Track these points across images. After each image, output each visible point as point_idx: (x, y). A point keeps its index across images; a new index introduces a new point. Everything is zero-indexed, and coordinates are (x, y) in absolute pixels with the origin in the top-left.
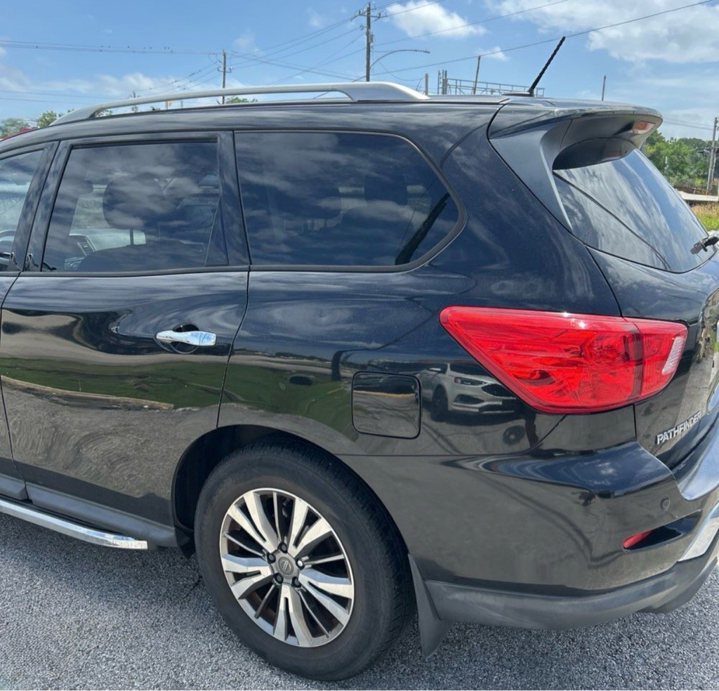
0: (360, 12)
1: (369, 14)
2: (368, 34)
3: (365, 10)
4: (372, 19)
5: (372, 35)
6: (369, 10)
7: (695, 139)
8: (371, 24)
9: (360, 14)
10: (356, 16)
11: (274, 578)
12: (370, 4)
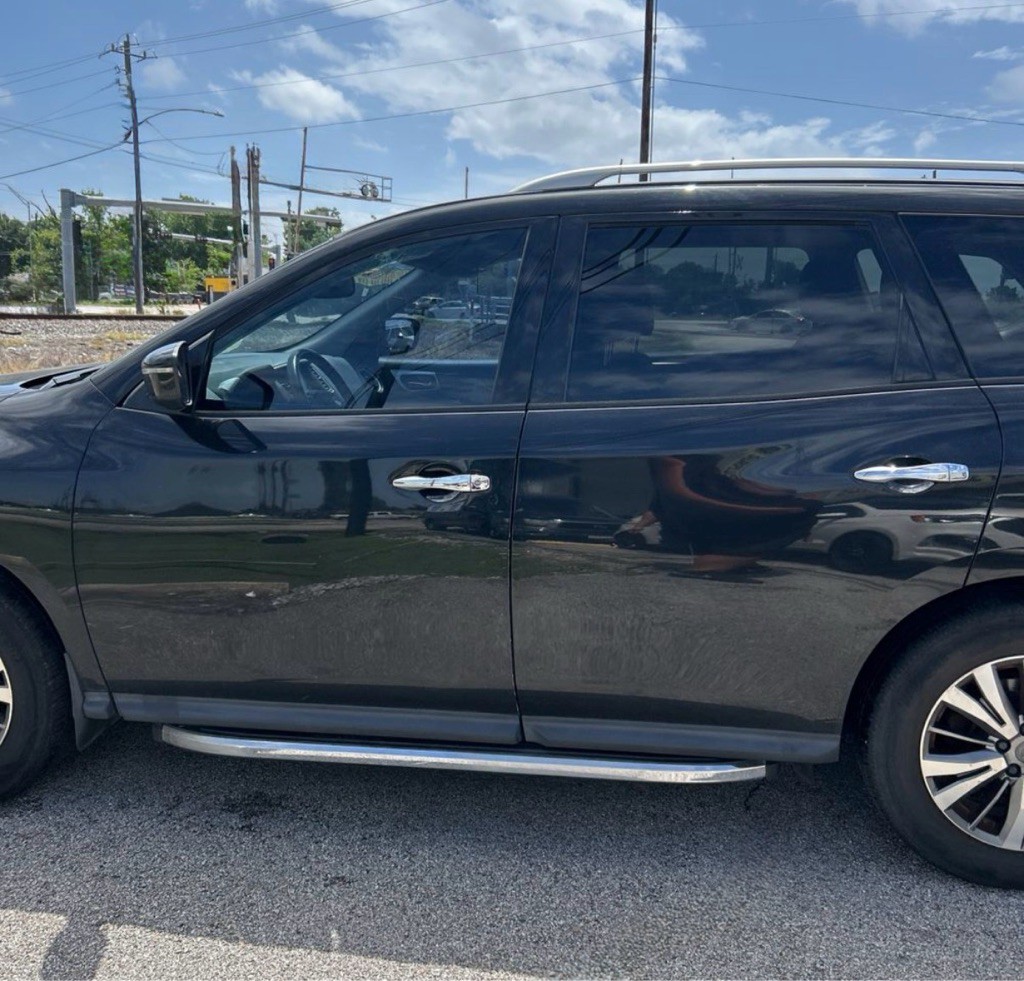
0: (113, 46)
1: (127, 51)
3: (122, 44)
4: (133, 59)
6: (127, 44)
8: (132, 67)
9: (113, 50)
10: (108, 52)
11: (1006, 771)
12: (128, 36)
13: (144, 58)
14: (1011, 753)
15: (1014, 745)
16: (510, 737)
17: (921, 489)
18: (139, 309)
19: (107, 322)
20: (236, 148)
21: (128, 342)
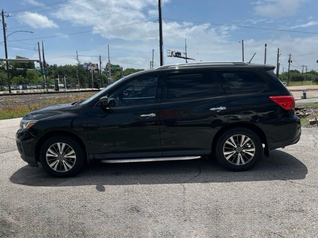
1: (3, 14)
2: (3, 23)
4: (5, 17)
5: (6, 24)
6: (3, 12)
7: (132, 69)
8: (4, 19)
11: (236, 153)
12: (3, 10)
13: (8, 16)
14: (237, 150)
15: (237, 149)
16: (161, 155)
17: (220, 111)
18: (10, 92)
19: (5, 96)
20: (39, 43)
21: (14, 102)
